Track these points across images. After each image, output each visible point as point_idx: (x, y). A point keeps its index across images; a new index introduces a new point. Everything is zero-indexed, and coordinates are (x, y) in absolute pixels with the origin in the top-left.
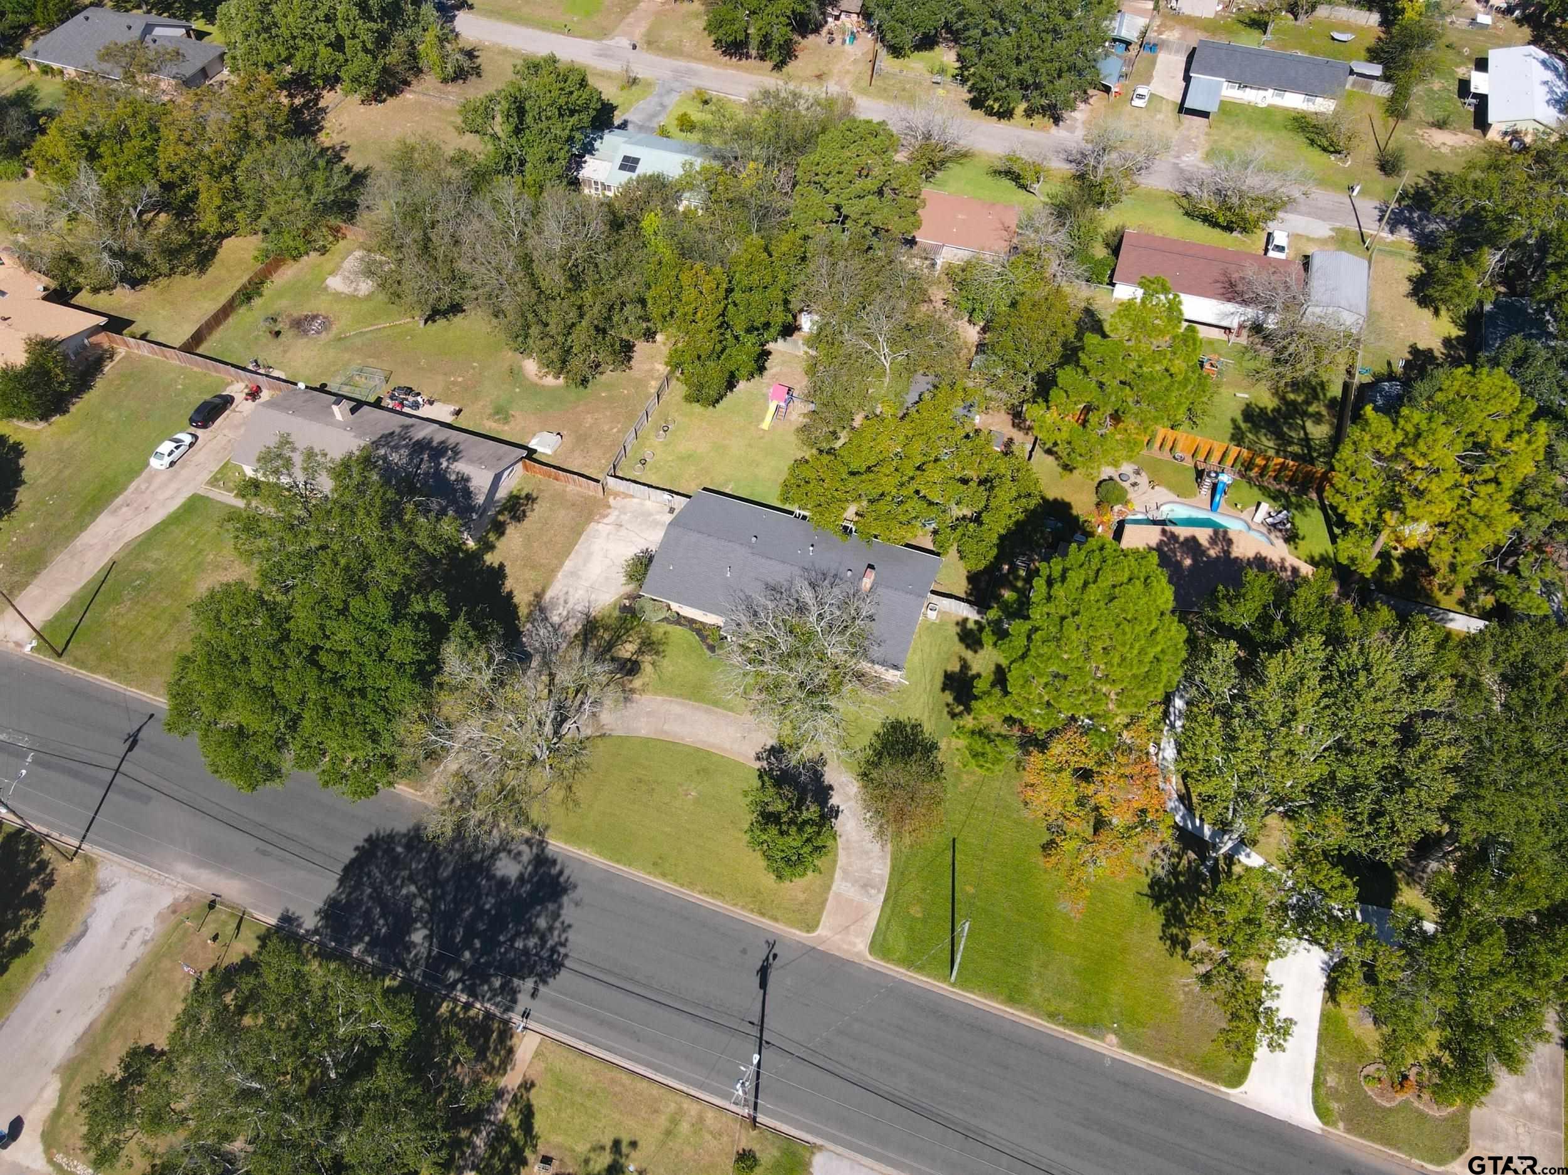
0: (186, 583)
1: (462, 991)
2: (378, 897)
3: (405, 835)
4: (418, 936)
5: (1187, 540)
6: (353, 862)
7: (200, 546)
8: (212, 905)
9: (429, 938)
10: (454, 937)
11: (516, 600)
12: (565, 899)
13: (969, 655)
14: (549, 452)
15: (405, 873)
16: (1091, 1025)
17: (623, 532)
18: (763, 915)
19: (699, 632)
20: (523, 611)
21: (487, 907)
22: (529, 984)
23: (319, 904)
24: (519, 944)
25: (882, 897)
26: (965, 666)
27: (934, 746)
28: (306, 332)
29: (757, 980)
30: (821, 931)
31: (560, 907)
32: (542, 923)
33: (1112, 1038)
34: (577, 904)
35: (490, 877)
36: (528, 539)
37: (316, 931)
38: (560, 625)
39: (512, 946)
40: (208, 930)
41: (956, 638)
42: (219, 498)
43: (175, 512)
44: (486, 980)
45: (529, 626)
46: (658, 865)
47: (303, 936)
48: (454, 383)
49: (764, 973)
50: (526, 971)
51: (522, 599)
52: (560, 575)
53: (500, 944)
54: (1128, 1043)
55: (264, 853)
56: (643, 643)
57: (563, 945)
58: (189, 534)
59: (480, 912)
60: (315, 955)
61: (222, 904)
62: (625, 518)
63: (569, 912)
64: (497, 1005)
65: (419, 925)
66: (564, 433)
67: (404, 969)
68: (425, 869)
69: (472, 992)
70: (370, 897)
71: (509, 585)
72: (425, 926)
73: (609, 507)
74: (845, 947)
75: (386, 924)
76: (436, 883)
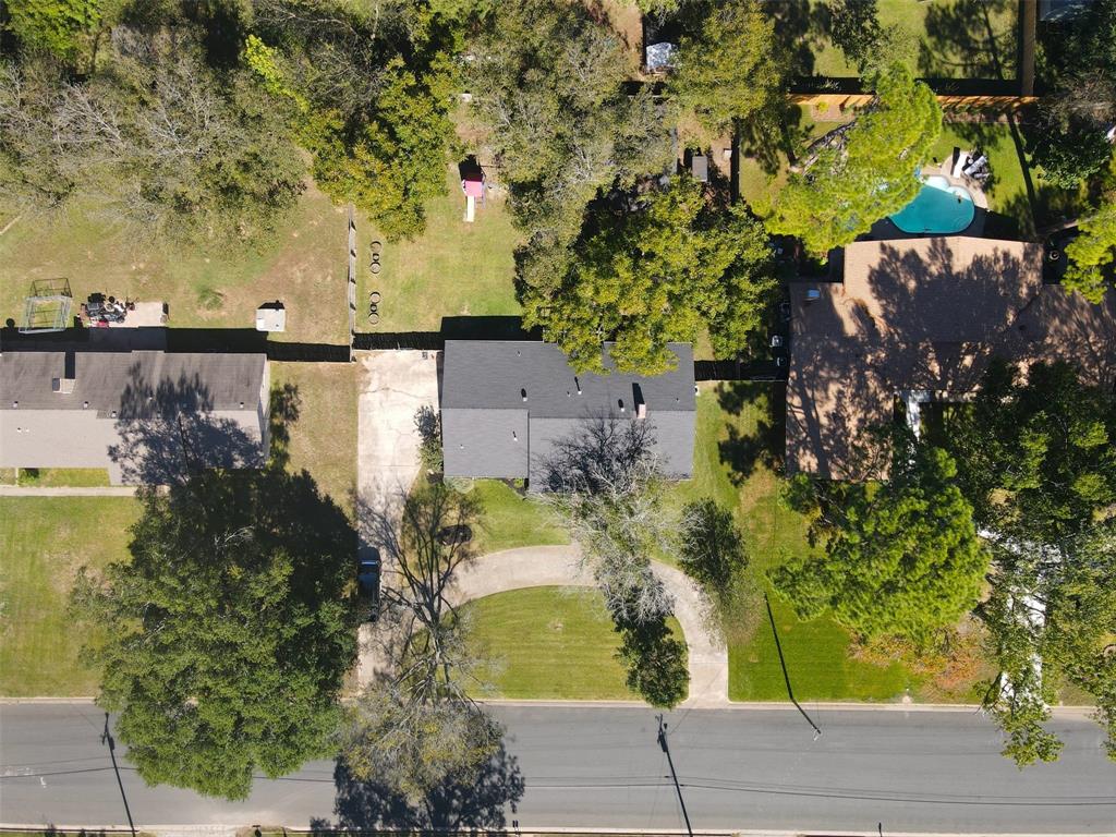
1: (465, 825)
2: (371, 787)
5: (907, 256)
6: (338, 769)
7: (29, 549)
8: (258, 834)
9: (423, 800)
10: (439, 794)
11: (336, 503)
12: (503, 740)
13: (733, 419)
14: (280, 331)
16: (889, 695)
17: (393, 396)
20: (348, 512)
22: (507, 804)
23: (333, 807)
24: (487, 782)
25: (726, 656)
26: (733, 432)
27: (729, 517)
29: (659, 747)
30: (691, 697)
31: (502, 746)
32: (495, 763)
33: (907, 699)
34: (513, 740)
36: (312, 434)
37: (342, 825)
38: (385, 512)
39: (483, 786)
41: (719, 407)
44: (477, 813)
45: (360, 523)
46: (560, 690)
47: (335, 831)
48: (139, 272)
49: (662, 739)
50: (501, 798)
51: (340, 500)
52: (360, 462)
54: (917, 699)
56: (462, 506)
57: (518, 772)
61: (264, 831)
62: (386, 378)
63: (510, 749)
64: (492, 826)
67: (418, 826)
69: (471, 823)
70: (365, 788)
71: (322, 490)
73: (367, 371)
74: (712, 700)
75: (388, 802)
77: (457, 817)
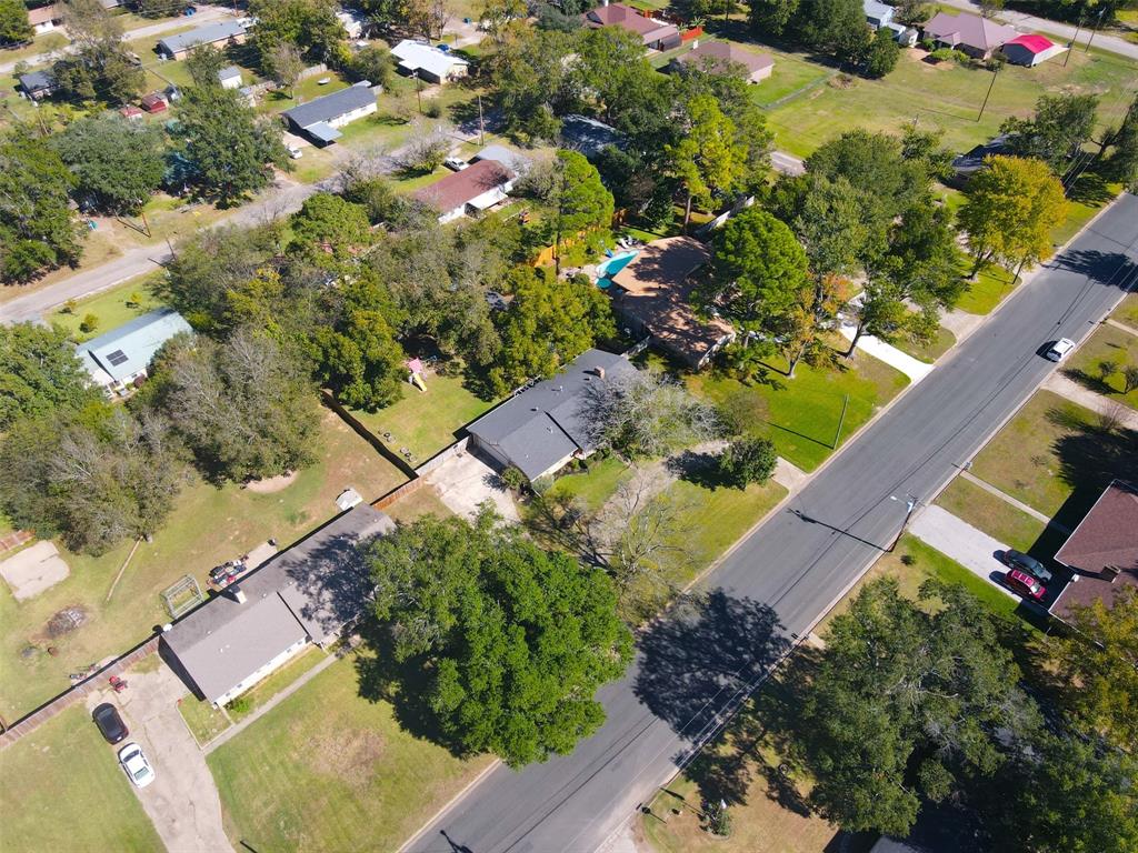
0: (311, 781)
1: (769, 666)
2: (685, 698)
3: (643, 671)
4: (723, 681)
6: (650, 706)
8: (646, 811)
9: (726, 675)
10: (731, 661)
12: (727, 595)
13: (648, 371)
14: (360, 500)
15: (673, 677)
16: (870, 414)
17: (460, 485)
18: (771, 509)
19: (566, 472)
21: (717, 636)
22: (775, 628)
23: (676, 736)
24: (749, 627)
26: (655, 375)
28: (72, 628)
29: (810, 523)
30: (789, 488)
31: (731, 599)
32: (739, 611)
33: (879, 408)
34: (733, 590)
35: (696, 630)
37: (696, 743)
39: (749, 631)
40: (668, 816)
41: (637, 369)
42: (228, 737)
44: (766, 651)
46: (722, 544)
47: (696, 752)
49: (805, 519)
50: (768, 628)
53: (745, 637)
54: (883, 404)
55: (617, 765)
56: (559, 502)
57: (758, 604)
58: (254, 769)
59: (719, 642)
60: (715, 746)
61: (648, 803)
62: (448, 479)
63: (738, 596)
64: (784, 650)
65: (715, 679)
66: (347, 488)
67: (743, 694)
68: (675, 665)
69: (771, 661)
70: (683, 703)
72: (717, 675)
73: (432, 486)
74: (801, 482)
75: (707, 698)
76: (688, 661)
77: (758, 665)
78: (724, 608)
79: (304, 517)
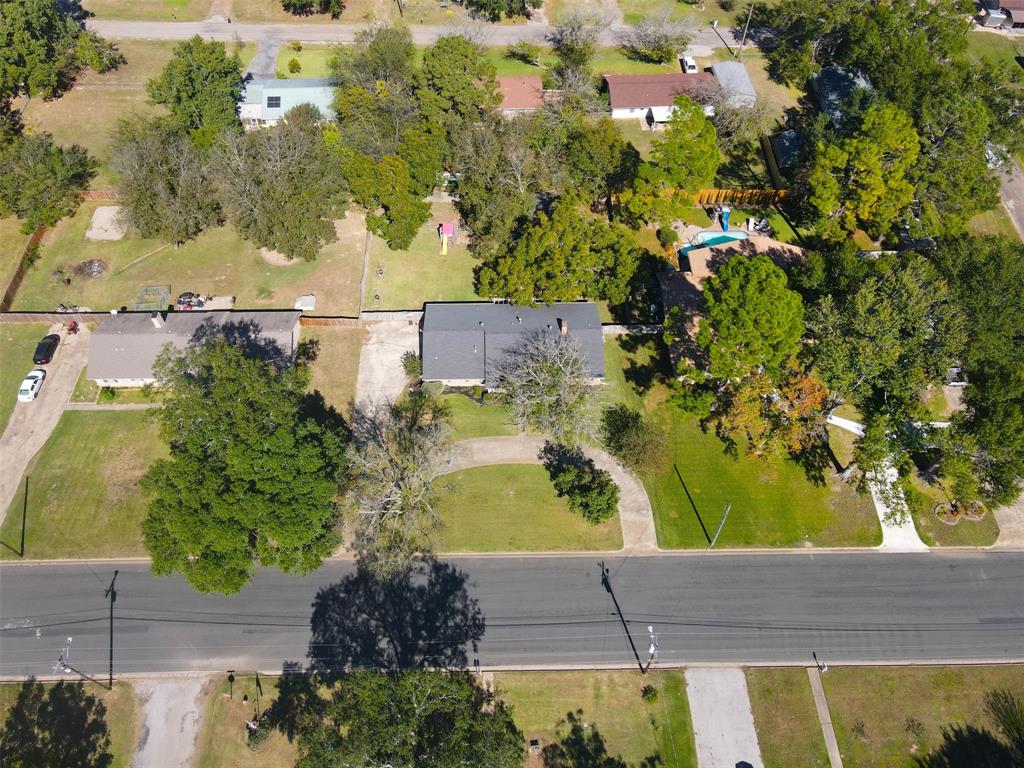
0: (92, 474)
1: (429, 666)
2: (344, 630)
3: (341, 585)
4: (383, 644)
5: (727, 251)
6: (315, 615)
7: (89, 446)
8: (231, 679)
9: (391, 641)
10: (406, 635)
11: (338, 411)
12: (465, 586)
13: (631, 355)
14: (311, 308)
15: (354, 608)
16: (793, 542)
17: (386, 346)
18: (589, 549)
19: (466, 393)
20: (346, 417)
21: (419, 608)
22: (469, 644)
23: (307, 650)
24: (451, 623)
25: (651, 513)
26: (633, 363)
27: (638, 416)
28: (90, 275)
29: (604, 588)
30: (627, 546)
31: (465, 591)
32: (459, 605)
33: (808, 544)
34: (474, 586)
35: (411, 590)
36: (326, 369)
37: (313, 667)
38: (375, 417)
39: (447, 626)
40: (238, 695)
41: (620, 348)
42: (86, 408)
43: (57, 428)
44: (441, 653)
45: (354, 425)
46: (512, 543)
47: (305, 674)
48: (220, 281)
49: (605, 582)
50: (463, 638)
51: (341, 409)
52: (358, 386)
53: (439, 628)
54: (817, 544)
55: (250, 632)
56: (434, 412)
57: (479, 613)
58: (76, 441)
59: (416, 615)
60: (321, 682)
61: (238, 675)
62: (383, 336)
63: (472, 593)
64: (456, 666)
65: (380, 637)
66: (315, 293)
67: (385, 667)
68: (366, 601)
69: (435, 663)
70: (338, 632)
71: (328, 403)
72: (384, 636)
73: (369, 333)
74: (644, 549)
75: (358, 645)
76: (378, 607)
77: (422, 657)
78: (452, 592)
79: (270, 295)
